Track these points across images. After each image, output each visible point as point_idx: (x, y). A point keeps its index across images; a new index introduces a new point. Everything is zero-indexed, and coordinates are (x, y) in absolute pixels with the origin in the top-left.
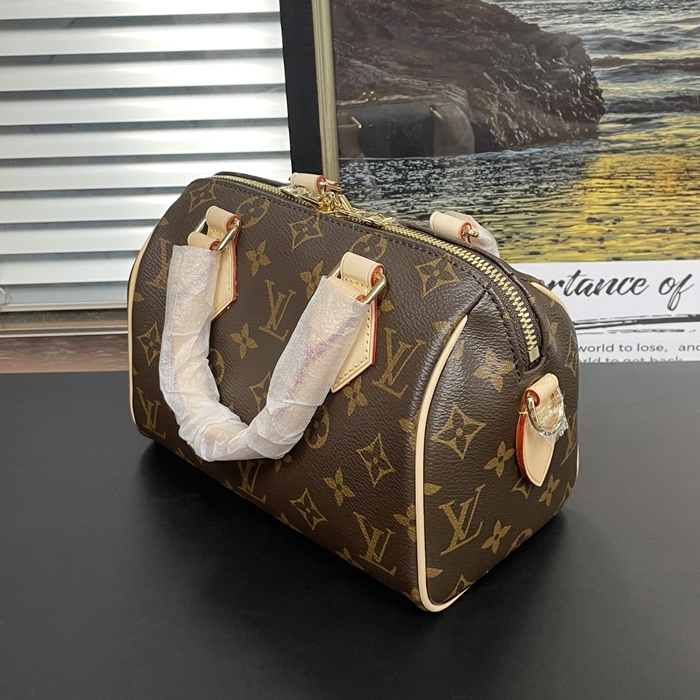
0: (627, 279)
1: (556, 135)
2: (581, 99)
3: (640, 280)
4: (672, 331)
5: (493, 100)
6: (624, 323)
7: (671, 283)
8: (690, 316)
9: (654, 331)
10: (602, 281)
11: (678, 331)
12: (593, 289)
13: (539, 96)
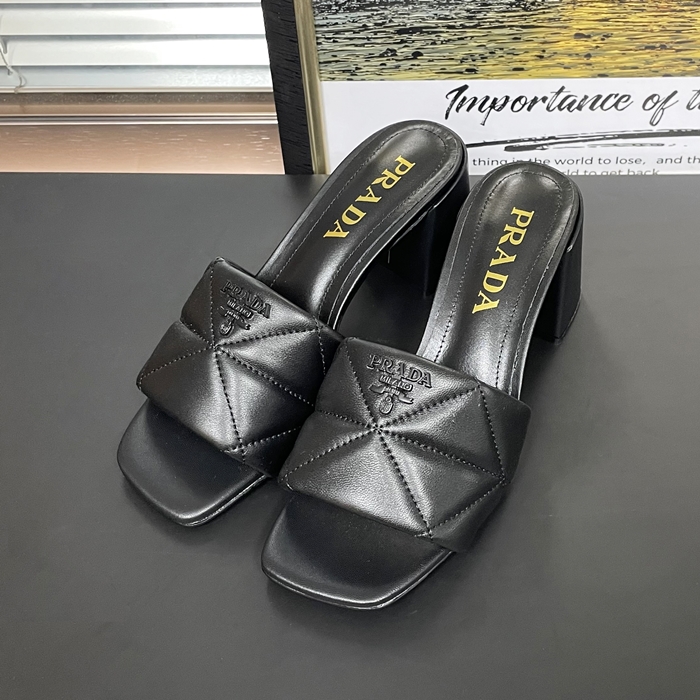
0: (611, 96)
4: (652, 145)
6: (605, 138)
8: (671, 131)
9: (634, 145)
11: (658, 145)
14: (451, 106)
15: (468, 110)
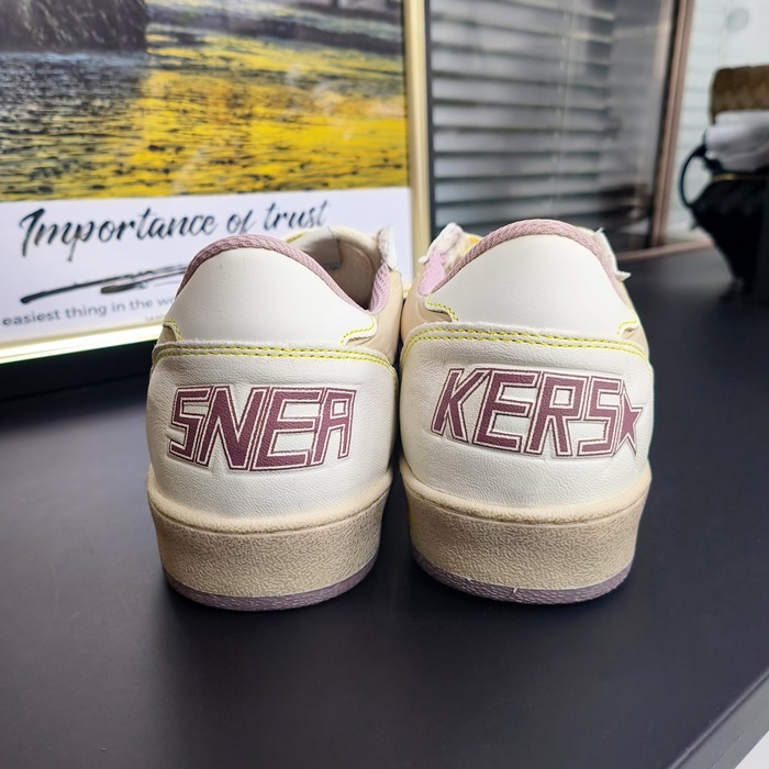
1: (102, 41)
3: (208, 218)
7: (236, 219)
10: (173, 220)
12: (165, 230)
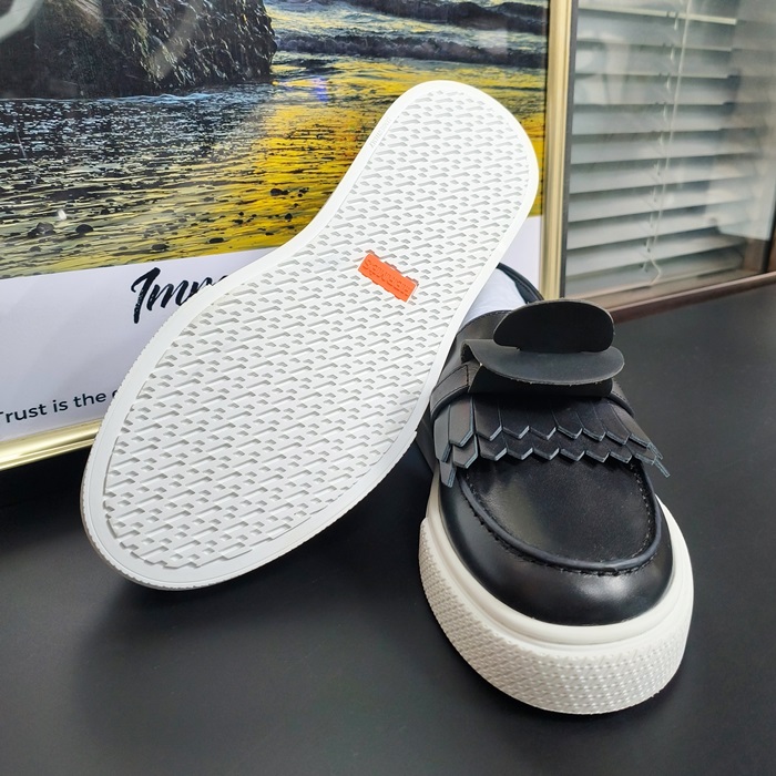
1: (224, 75)
2: (250, 28)
5: (139, 16)
13: (198, 17)
14: (141, 300)
15: (163, 305)
